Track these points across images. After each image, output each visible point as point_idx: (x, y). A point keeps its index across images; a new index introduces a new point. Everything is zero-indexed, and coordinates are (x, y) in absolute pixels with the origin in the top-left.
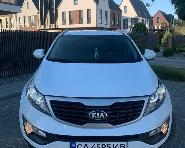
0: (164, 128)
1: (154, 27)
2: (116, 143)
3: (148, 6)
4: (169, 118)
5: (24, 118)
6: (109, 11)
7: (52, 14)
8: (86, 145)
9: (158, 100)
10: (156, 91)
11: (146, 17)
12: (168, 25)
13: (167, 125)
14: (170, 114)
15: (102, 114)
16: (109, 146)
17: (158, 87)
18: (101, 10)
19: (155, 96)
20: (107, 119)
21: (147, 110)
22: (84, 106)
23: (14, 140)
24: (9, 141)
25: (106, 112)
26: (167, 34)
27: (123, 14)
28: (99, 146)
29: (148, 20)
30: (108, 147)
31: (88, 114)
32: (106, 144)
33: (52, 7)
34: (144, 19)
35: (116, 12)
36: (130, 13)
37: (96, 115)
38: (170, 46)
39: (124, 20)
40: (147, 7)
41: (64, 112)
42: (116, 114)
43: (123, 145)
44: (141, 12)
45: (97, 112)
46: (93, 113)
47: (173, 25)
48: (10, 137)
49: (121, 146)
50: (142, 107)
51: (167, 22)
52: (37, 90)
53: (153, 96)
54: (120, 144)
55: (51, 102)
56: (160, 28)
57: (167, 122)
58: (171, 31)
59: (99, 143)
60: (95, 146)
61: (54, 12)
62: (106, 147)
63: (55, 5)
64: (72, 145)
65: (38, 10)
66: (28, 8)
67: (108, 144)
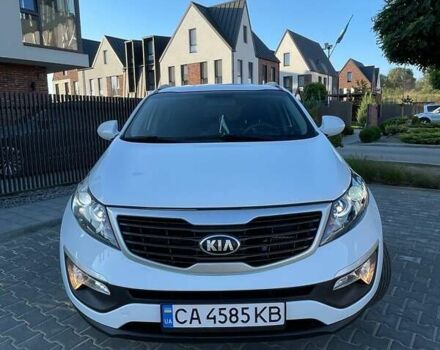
0: (366, 271)
1: (342, 90)
2: (260, 306)
3: (329, 48)
4: (377, 250)
5: (66, 257)
6: (256, 62)
7: (149, 72)
8: (196, 310)
9: (352, 213)
10: (347, 193)
11: (326, 71)
12: (369, 85)
13: (374, 265)
14: (378, 241)
15: (228, 243)
16: (245, 311)
17: (351, 185)
18: (241, 61)
19: (344, 203)
20: (239, 252)
21: (329, 232)
22: (191, 226)
23: (58, 305)
24: (49, 306)
25: (238, 239)
26: (367, 101)
27: (282, 68)
28: (223, 312)
29: (331, 78)
30: (243, 313)
31: (198, 243)
32: (239, 307)
33: (150, 59)
34: (323, 76)
35: (270, 65)
36: (295, 64)
37: (216, 245)
38: (374, 122)
39: (285, 78)
40: (326, 51)
41: (148, 240)
42: (259, 241)
43: (276, 310)
44: (317, 63)
45: (217, 239)
46: (208, 242)
47: (379, 87)
48: (51, 298)
49: (273, 311)
50: (317, 225)
51: (365, 79)
52: (93, 198)
53: (341, 204)
54: (270, 308)
55: (120, 219)
56: (352, 91)
57: (373, 258)
58: (374, 95)
59: (223, 306)
60: (215, 314)
61: (154, 69)
62: (240, 314)
63: (154, 56)
64: (167, 312)
65: (124, 66)
66: (105, 63)
67: (243, 309)
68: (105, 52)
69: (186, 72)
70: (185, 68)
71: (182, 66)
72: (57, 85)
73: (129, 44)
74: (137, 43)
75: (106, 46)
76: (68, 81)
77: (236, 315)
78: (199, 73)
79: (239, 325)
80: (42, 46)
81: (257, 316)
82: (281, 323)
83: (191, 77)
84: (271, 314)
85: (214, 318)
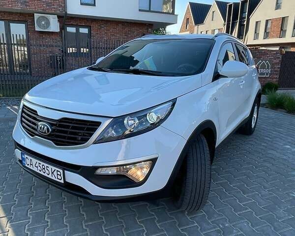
7: (241, 25)
8: (31, 160)
20: (51, 135)
22: (38, 115)
28: (40, 165)
32: (45, 165)
33: (243, 16)
46: (39, 125)
54: (57, 171)
59: (40, 162)
60: (37, 165)
61: (245, 23)
62: (46, 169)
63: (247, 13)
64: (23, 157)
65: (225, 22)
66: (213, 20)
67: (47, 167)
68: (213, 12)
69: (269, 26)
70: (270, 23)
71: (267, 21)
73: (230, 6)
74: (236, 5)
75: (215, 8)
76: (188, 33)
77: (44, 169)
78: (280, 26)
79: (46, 175)
80: (150, 11)
81: (52, 173)
82: (62, 181)
83: (273, 29)
84: (58, 174)
85: (37, 167)
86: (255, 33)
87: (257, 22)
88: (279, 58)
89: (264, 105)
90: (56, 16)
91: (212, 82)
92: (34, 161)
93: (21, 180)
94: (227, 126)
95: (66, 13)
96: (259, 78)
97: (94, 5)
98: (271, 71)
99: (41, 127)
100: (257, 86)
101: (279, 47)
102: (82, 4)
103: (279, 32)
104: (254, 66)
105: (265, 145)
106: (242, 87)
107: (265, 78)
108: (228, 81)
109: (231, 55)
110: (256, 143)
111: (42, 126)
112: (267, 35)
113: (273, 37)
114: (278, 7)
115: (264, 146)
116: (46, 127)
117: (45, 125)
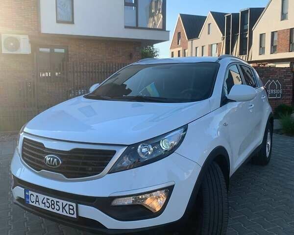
2: (65, 203)
7: (243, 40)
8: (38, 196)
20: (60, 167)
22: (45, 148)
25: (61, 159)
28: (48, 201)
30: (57, 204)
31: (44, 158)
32: (55, 200)
33: (245, 28)
43: (72, 208)
46: (47, 158)
54: (69, 205)
59: (48, 197)
60: (45, 201)
61: (248, 36)
62: (55, 205)
63: (248, 25)
64: (27, 194)
65: (224, 35)
66: (209, 33)
67: (57, 202)
68: (209, 24)
69: (276, 38)
70: (276, 34)
71: (273, 33)
72: (172, 53)
73: (229, 17)
74: (235, 16)
75: (210, 20)
76: (181, 49)
77: (54, 205)
78: (289, 38)
79: (55, 211)
80: (137, 27)
81: (63, 208)
82: (75, 216)
83: (280, 42)
84: (70, 209)
85: (45, 203)
86: (260, 47)
87: (261, 35)
88: (290, 76)
89: (278, 131)
90: (27, 36)
91: (220, 107)
92: (41, 197)
93: (11, 226)
94: (239, 154)
95: (40, 32)
96: (269, 100)
97: (72, 22)
98: (283, 91)
99: (50, 161)
100: (268, 110)
101: (290, 62)
102: (58, 22)
103: (288, 46)
104: (262, 88)
105: (283, 175)
106: (251, 111)
107: (276, 99)
108: (235, 105)
109: (235, 75)
110: (273, 174)
111: (52, 159)
112: (274, 49)
113: (282, 51)
114: (284, 16)
115: (282, 177)
116: (55, 160)
117: (54, 158)
